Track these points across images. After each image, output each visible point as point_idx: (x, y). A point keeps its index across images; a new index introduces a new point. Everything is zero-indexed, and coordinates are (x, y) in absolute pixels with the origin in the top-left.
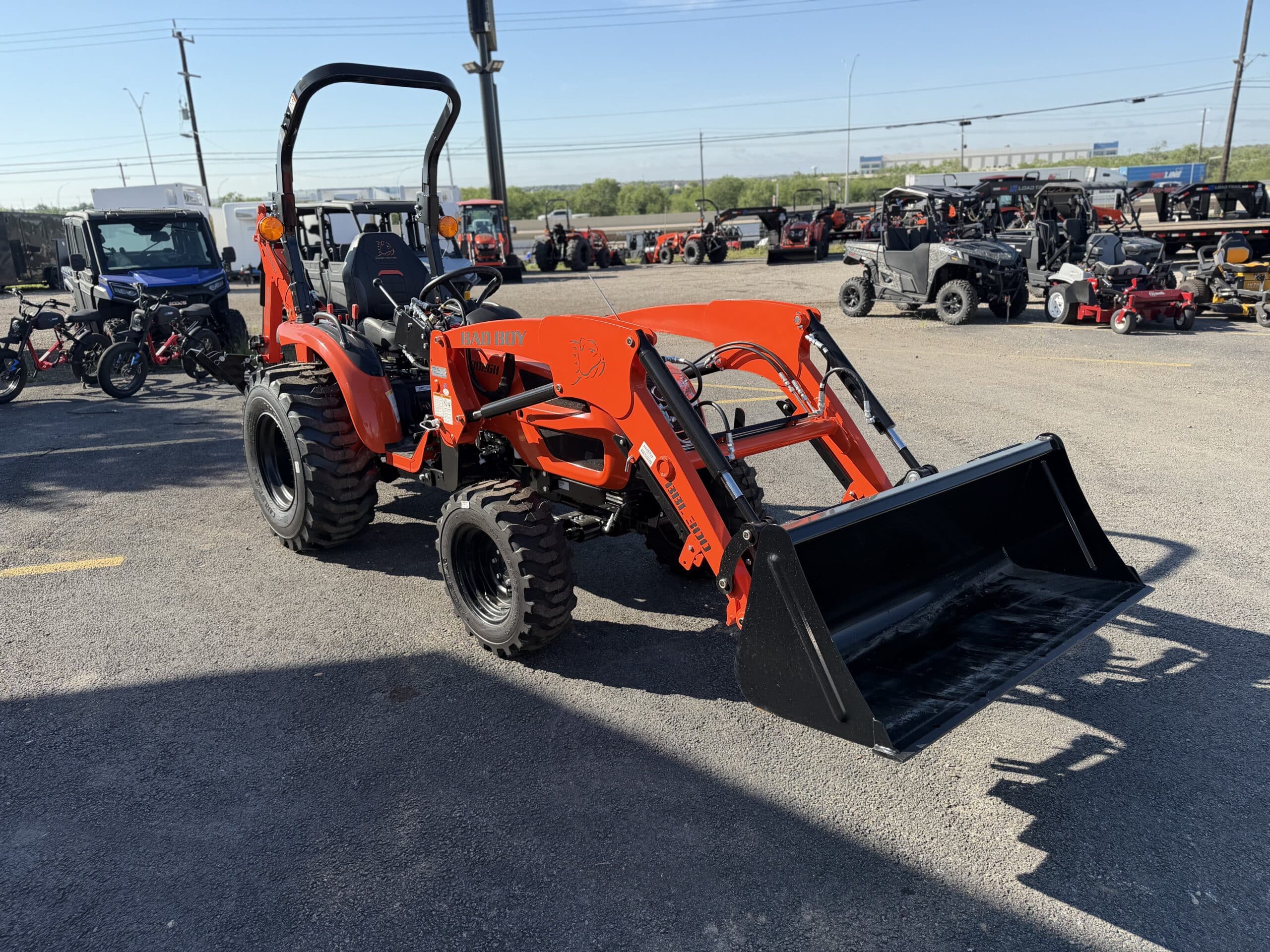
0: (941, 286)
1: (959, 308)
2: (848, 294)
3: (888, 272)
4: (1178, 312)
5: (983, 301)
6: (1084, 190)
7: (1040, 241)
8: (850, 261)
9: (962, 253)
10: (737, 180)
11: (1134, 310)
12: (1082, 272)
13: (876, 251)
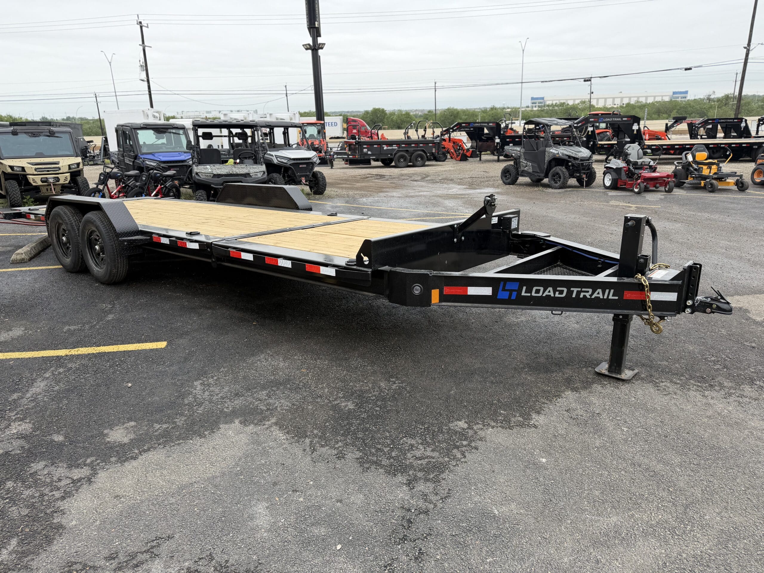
0: (551, 169)
1: (559, 181)
2: (505, 172)
3: (526, 162)
8: (507, 156)
9: (561, 153)
10: (456, 110)
12: (620, 162)
13: (520, 151)
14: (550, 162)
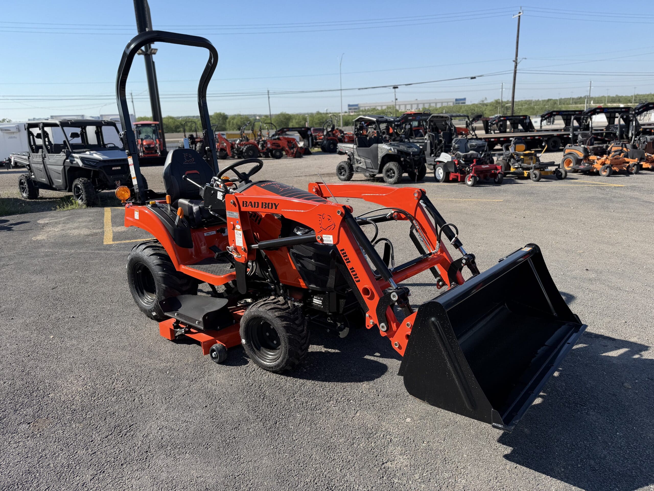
0: (385, 165)
1: (394, 176)
2: (340, 169)
3: (359, 158)
4: (495, 175)
5: (406, 172)
6: (449, 117)
7: (431, 143)
8: (341, 153)
9: (394, 149)
10: (288, 115)
11: (475, 175)
12: (450, 157)
13: (353, 148)
14: (383, 158)
